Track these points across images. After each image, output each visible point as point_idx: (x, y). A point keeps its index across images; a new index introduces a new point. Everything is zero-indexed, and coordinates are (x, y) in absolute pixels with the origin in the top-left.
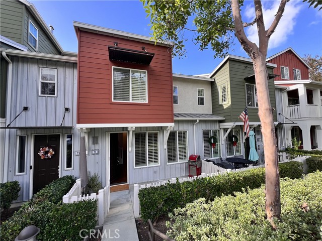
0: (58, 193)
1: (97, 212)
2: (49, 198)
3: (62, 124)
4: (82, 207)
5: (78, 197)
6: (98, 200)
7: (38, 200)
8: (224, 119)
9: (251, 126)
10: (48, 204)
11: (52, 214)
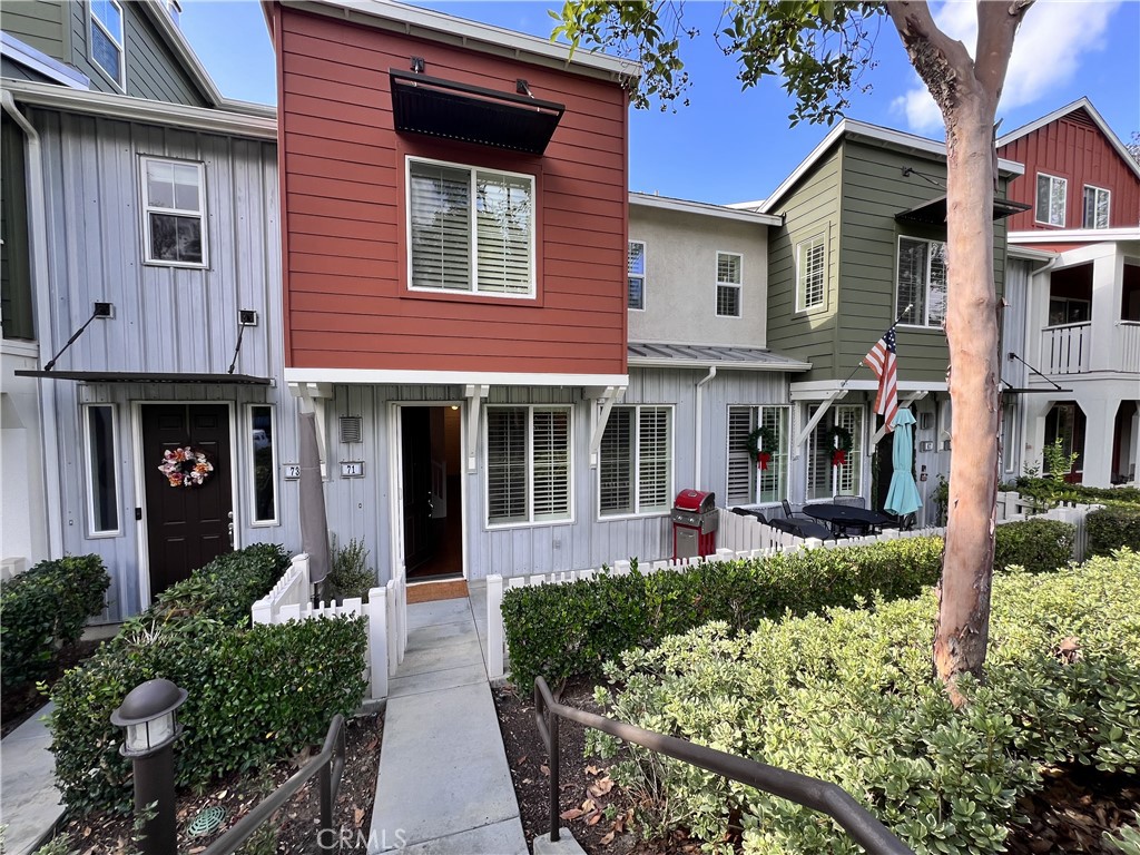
0: (236, 594)
1: (365, 656)
2: (208, 607)
3: (232, 367)
4: (317, 638)
5: (303, 608)
6: (367, 617)
7: (170, 612)
8: (809, 366)
9: (902, 397)
10: (205, 625)
11: (220, 653)
